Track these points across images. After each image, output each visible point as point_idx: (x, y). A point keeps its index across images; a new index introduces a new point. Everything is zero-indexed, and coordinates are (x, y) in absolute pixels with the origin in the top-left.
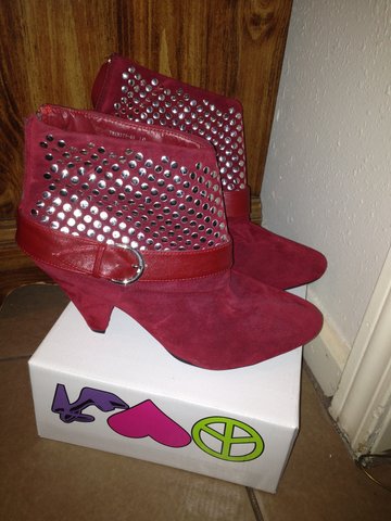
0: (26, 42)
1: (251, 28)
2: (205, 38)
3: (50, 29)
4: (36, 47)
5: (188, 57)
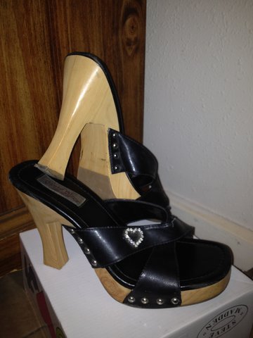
1: (127, 48)
3: (4, 58)
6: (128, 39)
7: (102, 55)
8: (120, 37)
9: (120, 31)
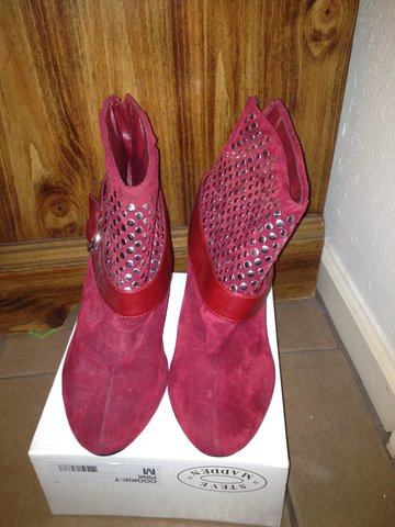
0: (84, 71)
2: (262, 57)
3: (107, 57)
4: (94, 76)
5: (246, 77)
6: (315, 31)
7: (259, 55)
8: (299, 28)
9: (300, 19)
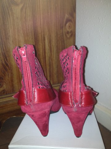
1: (67, 35)
2: (56, 37)
3: (16, 36)
5: (53, 43)
6: (67, 31)
7: (55, 37)
8: (64, 30)
9: (64, 28)
